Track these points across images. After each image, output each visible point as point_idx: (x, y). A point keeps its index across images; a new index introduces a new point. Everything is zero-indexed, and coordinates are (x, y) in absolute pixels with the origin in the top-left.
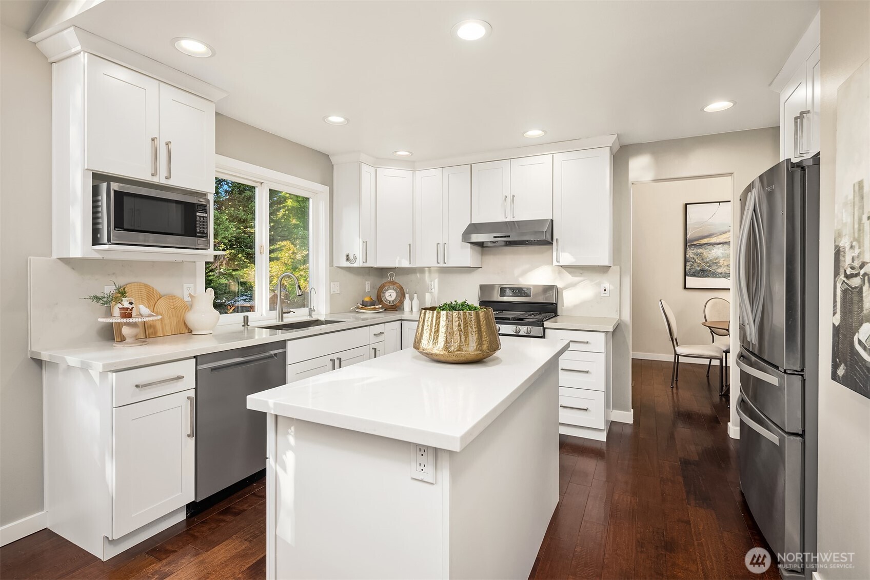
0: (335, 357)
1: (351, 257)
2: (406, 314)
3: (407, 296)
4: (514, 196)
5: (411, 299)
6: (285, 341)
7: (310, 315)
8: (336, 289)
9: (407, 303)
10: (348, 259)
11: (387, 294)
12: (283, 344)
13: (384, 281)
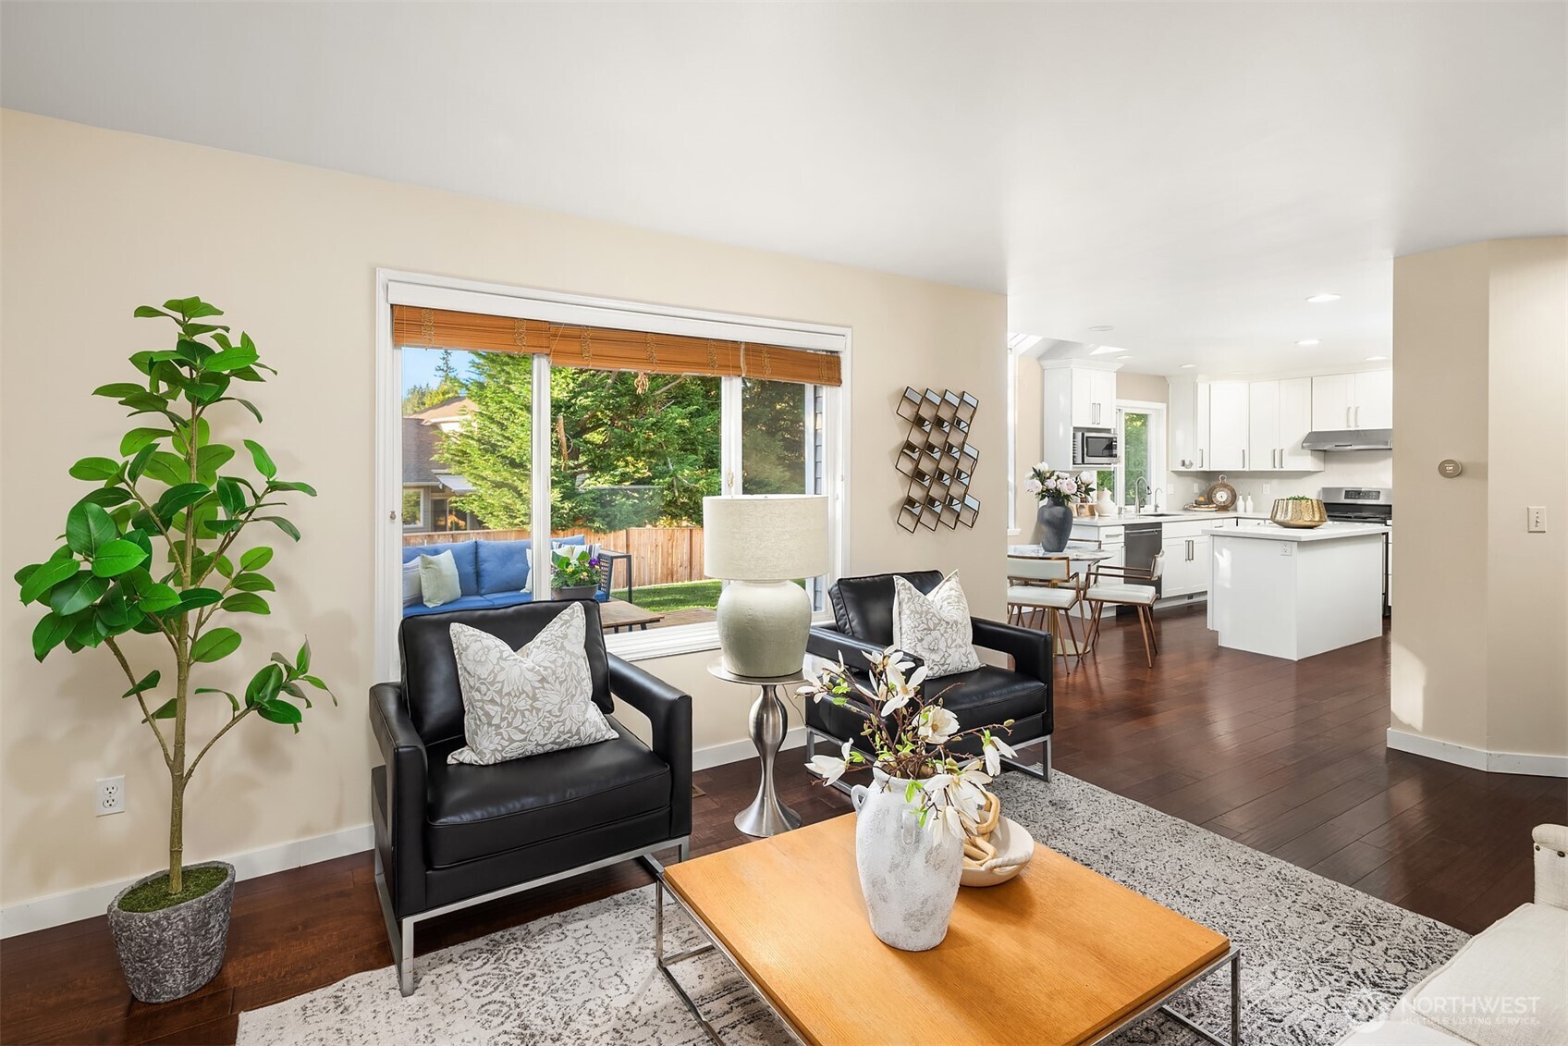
0: (1189, 539)
1: (1187, 463)
2: (1240, 513)
3: (1241, 497)
4: (1358, 407)
5: (1245, 500)
6: (1161, 523)
7: (1156, 510)
8: (1171, 490)
9: (1240, 503)
10: (1183, 464)
11: (1218, 495)
12: (1159, 524)
13: (1213, 483)
